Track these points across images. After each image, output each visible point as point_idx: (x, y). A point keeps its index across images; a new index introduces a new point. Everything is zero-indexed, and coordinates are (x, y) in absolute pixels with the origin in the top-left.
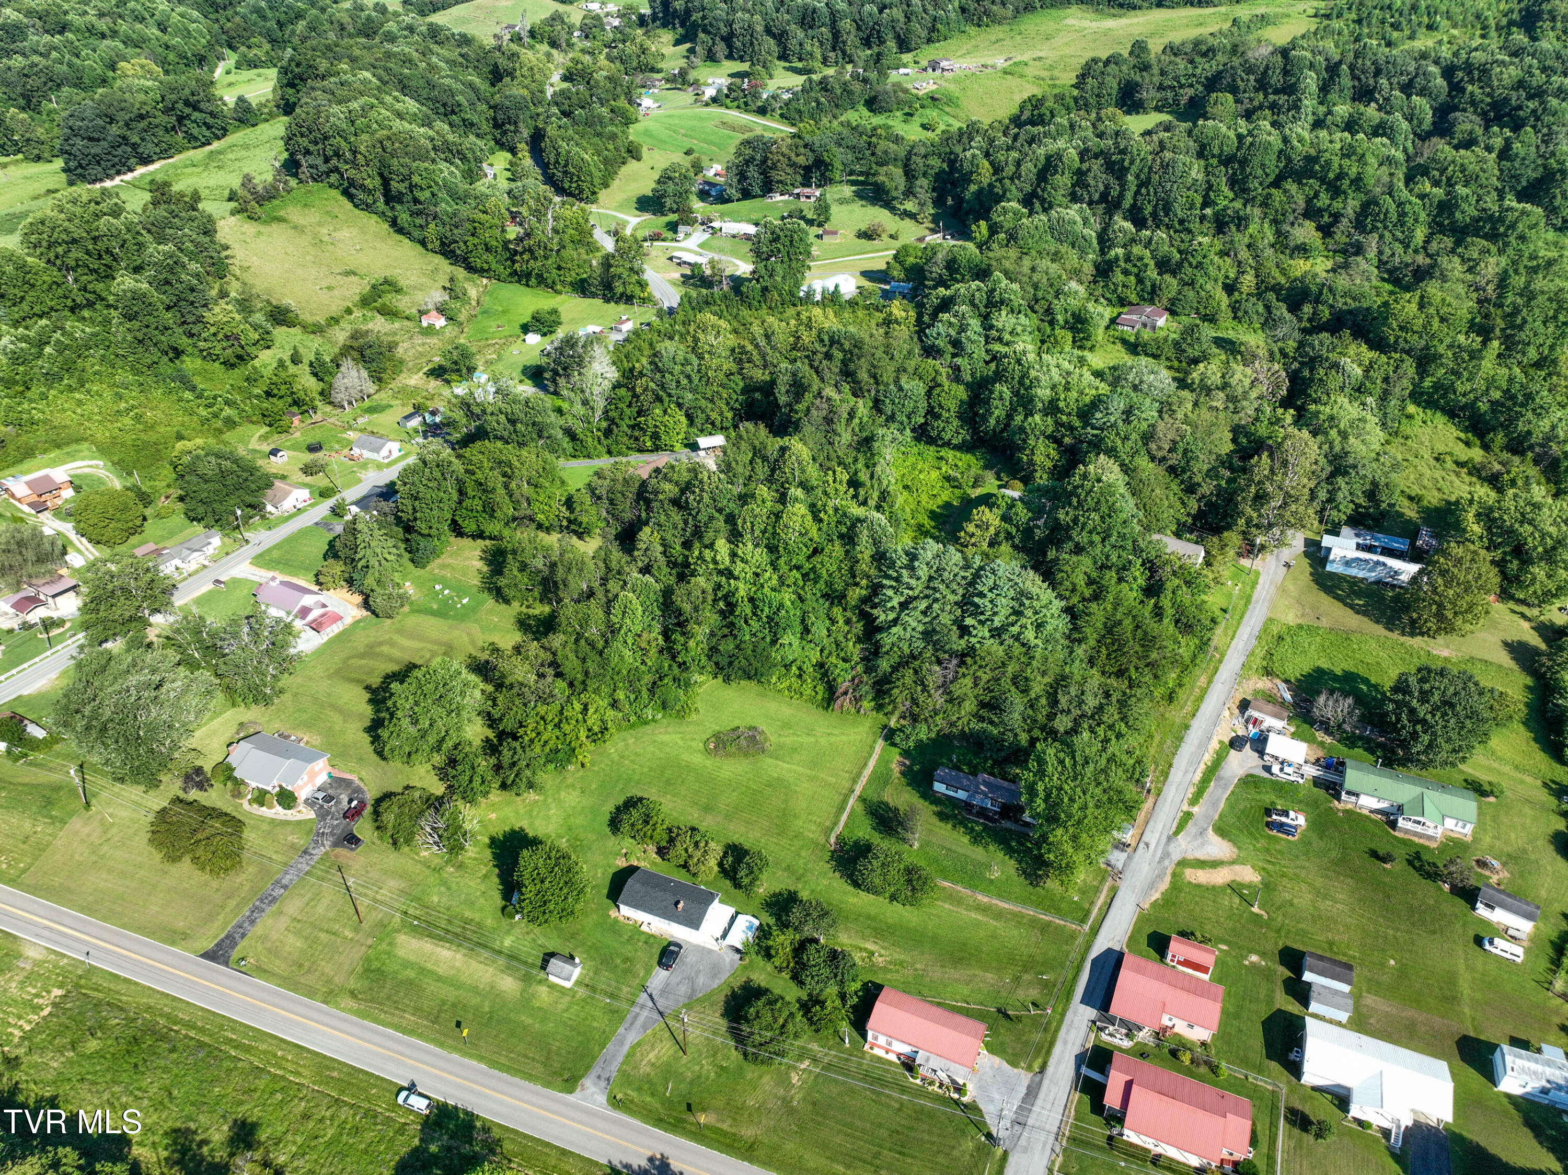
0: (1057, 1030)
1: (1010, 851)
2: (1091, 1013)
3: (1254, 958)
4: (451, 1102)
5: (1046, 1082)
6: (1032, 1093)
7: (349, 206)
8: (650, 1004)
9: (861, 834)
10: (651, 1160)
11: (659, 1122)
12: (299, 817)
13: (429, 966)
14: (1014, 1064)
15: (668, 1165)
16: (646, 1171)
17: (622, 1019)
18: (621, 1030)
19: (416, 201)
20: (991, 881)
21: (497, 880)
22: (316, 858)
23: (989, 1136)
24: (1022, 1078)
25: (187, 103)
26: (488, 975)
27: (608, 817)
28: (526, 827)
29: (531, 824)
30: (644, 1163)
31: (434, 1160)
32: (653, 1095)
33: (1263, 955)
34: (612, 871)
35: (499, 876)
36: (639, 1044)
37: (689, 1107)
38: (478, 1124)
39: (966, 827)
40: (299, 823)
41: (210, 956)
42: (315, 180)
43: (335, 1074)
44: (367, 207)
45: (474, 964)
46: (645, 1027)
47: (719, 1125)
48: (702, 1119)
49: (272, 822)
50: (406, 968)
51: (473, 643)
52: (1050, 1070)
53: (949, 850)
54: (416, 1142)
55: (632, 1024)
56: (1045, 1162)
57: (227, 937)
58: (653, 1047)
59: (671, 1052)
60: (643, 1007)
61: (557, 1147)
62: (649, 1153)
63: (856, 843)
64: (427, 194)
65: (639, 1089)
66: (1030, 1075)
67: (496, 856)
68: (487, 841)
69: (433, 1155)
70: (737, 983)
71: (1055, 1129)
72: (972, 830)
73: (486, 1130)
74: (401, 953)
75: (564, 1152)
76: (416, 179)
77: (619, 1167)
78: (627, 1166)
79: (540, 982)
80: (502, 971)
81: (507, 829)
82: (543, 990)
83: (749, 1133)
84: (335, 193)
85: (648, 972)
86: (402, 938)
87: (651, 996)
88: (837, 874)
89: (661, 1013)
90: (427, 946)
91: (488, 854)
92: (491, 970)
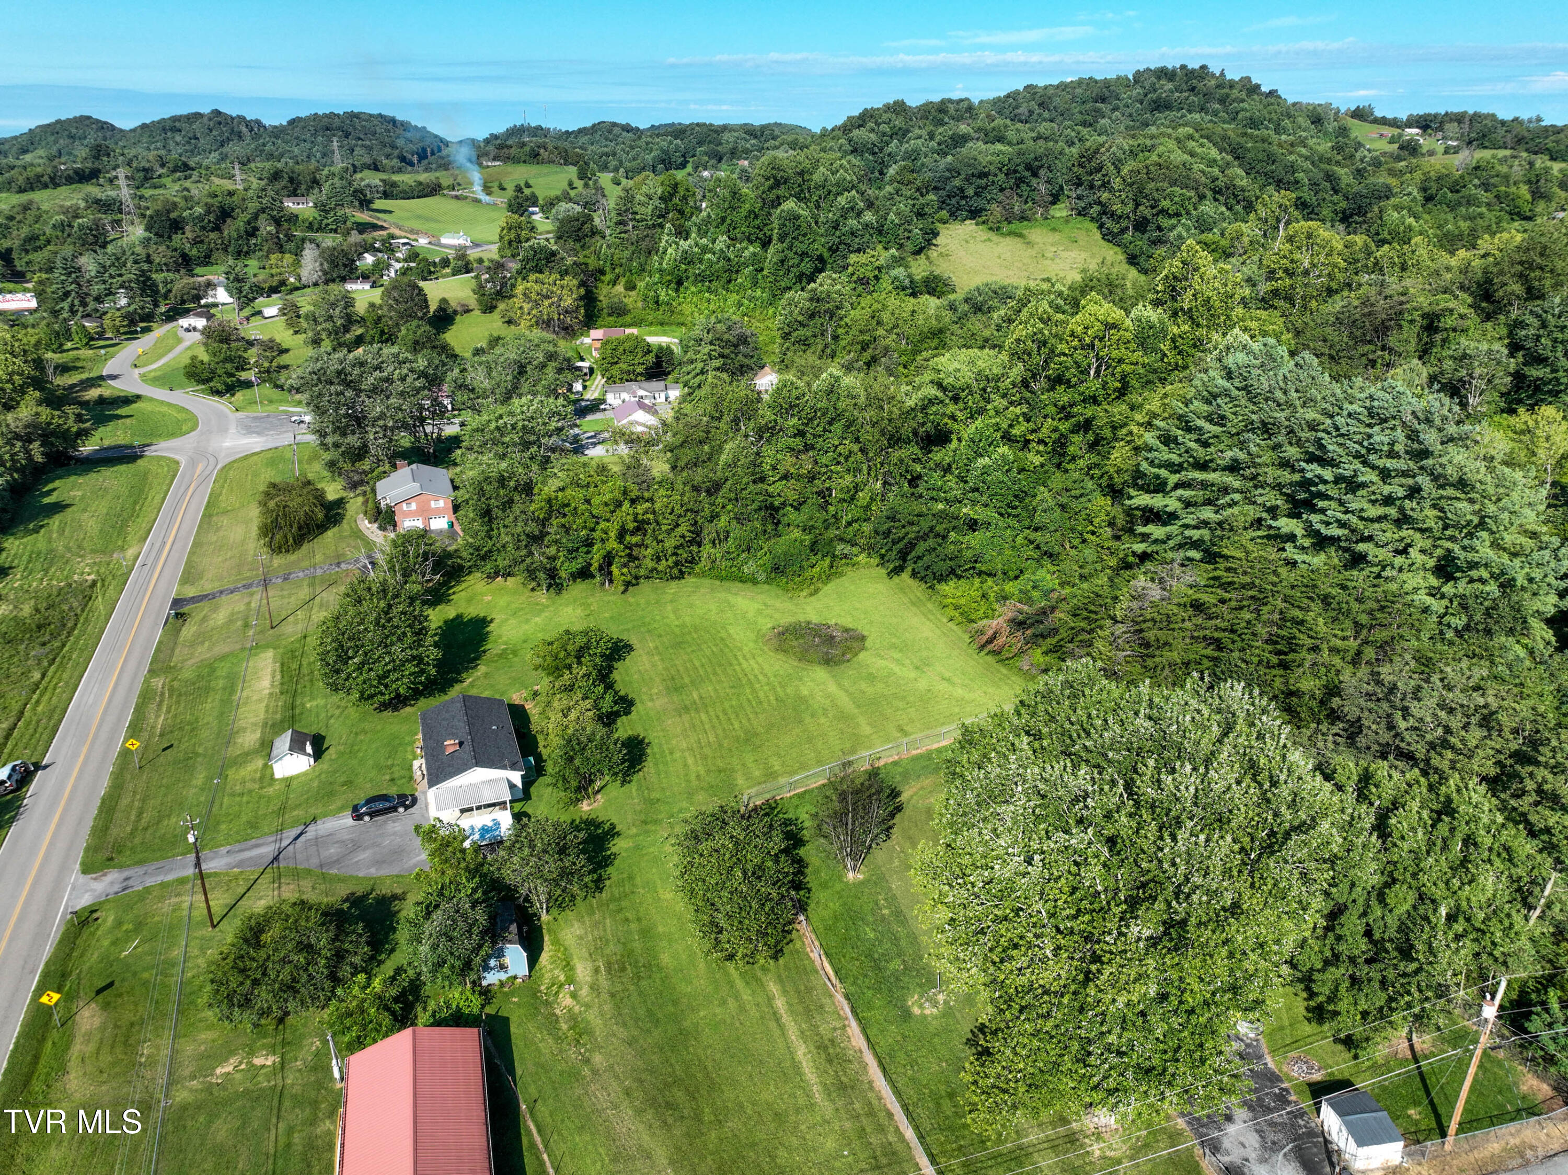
7: (1098, 236)
8: (285, 842)
12: (375, 539)
13: (240, 685)
17: (244, 840)
19: (1159, 228)
20: (907, 1015)
22: (336, 570)
25: (1028, 167)
26: (252, 720)
28: (497, 620)
29: (504, 620)
37: (107, 987)
40: (369, 543)
41: (177, 601)
42: (1079, 214)
44: (1110, 237)
45: (261, 706)
46: (242, 862)
47: (77, 1041)
49: (356, 532)
50: (227, 678)
55: (240, 851)
57: (206, 594)
60: (277, 840)
64: (1174, 221)
65: (118, 924)
68: (453, 616)
70: (386, 889)
74: (247, 664)
76: (1165, 203)
80: (265, 724)
81: (482, 615)
84: (1093, 227)
85: (337, 809)
86: (268, 654)
87: (300, 835)
89: (275, 858)
90: (268, 670)
92: (261, 717)
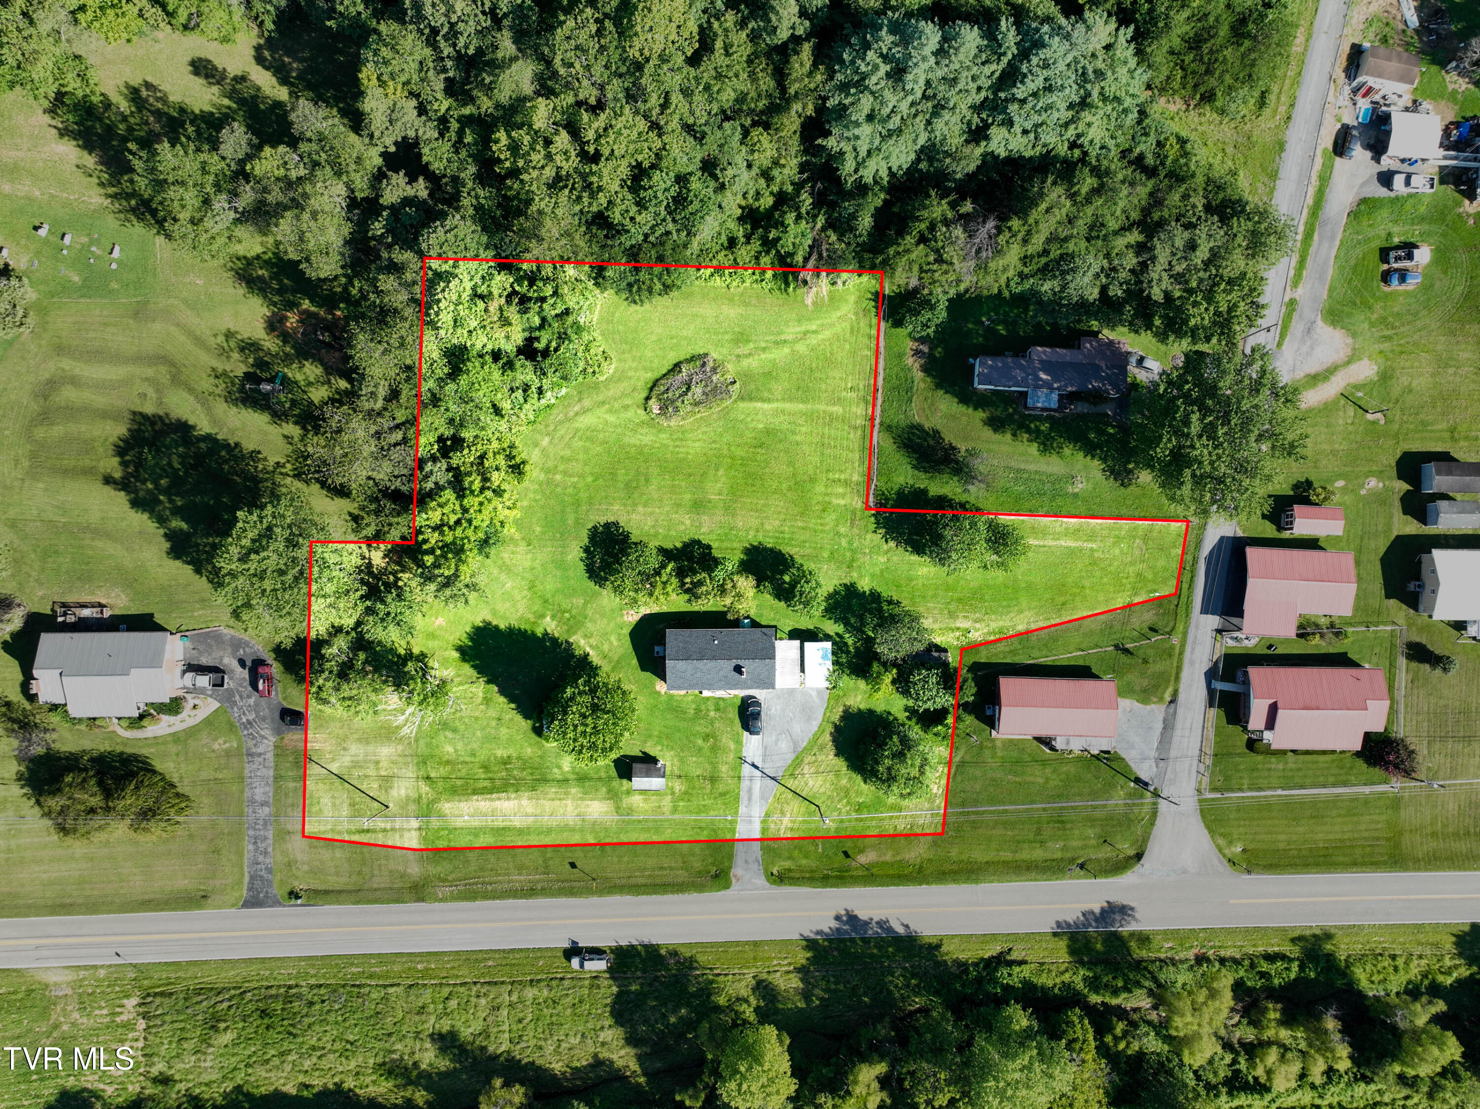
0: (1181, 653)
1: (1090, 449)
2: (1214, 621)
3: (1373, 483)
4: (624, 943)
5: (1181, 711)
6: (1168, 726)
8: (758, 773)
9: (901, 480)
10: (838, 918)
11: (825, 880)
12: (202, 714)
13: (502, 825)
14: (1145, 701)
15: (856, 917)
16: (838, 929)
17: (737, 798)
18: (742, 809)
20: (1075, 495)
21: (502, 699)
22: (270, 756)
23: (1137, 780)
24: (1156, 711)
26: (570, 808)
27: (582, 566)
28: (489, 618)
29: (494, 612)
30: (834, 924)
31: (641, 996)
32: (806, 856)
33: (1380, 475)
34: (626, 631)
35: (502, 692)
36: (767, 815)
37: (846, 855)
38: (663, 952)
39: (1029, 431)
40: (208, 722)
41: (253, 902)
43: (490, 963)
45: (548, 805)
46: (763, 797)
47: (883, 859)
48: (863, 859)
49: (176, 738)
50: (476, 836)
51: (199, 341)
52: (1182, 697)
53: (1019, 471)
54: (615, 989)
55: (750, 799)
56: (1193, 785)
57: (252, 878)
58: (782, 813)
59: (803, 810)
60: (751, 778)
61: (747, 943)
62: (833, 914)
63: (900, 493)
65: (790, 858)
66: (1163, 707)
67: (481, 670)
68: (456, 655)
69: (637, 993)
70: (836, 715)
71: (1197, 752)
72: (1038, 431)
73: (674, 954)
74: (459, 823)
75: (756, 944)
77: (812, 936)
78: (818, 933)
79: (628, 792)
80: (582, 799)
81: (468, 629)
82: (636, 800)
83: (913, 855)
85: (739, 742)
86: (447, 807)
87: (753, 765)
88: (892, 544)
89: (773, 778)
90: (482, 804)
91: (468, 670)
92: (569, 802)
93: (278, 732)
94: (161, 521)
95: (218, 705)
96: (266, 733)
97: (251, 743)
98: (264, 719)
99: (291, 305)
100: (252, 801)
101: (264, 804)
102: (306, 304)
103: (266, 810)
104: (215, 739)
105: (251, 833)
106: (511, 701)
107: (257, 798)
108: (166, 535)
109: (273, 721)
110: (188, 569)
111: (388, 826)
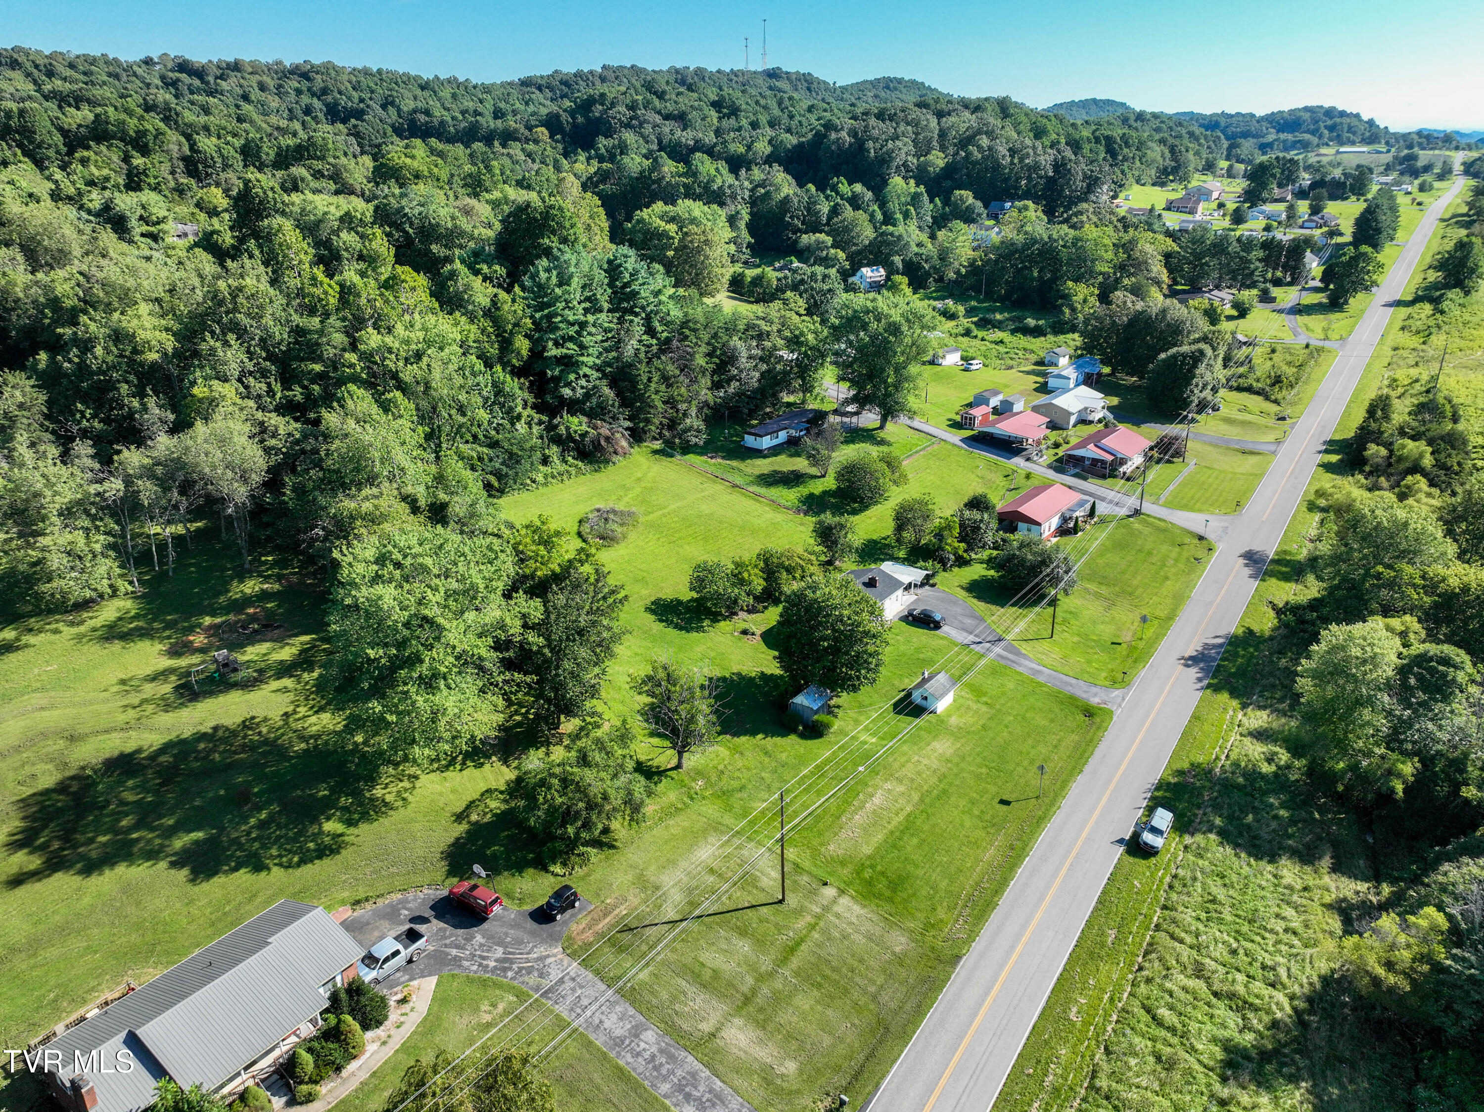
0: (1033, 474)
2: (1018, 459)
8: (987, 645)
10: (1187, 666)
13: (901, 820)
15: (1192, 657)
16: (1202, 669)
18: (1020, 669)
22: (575, 969)
23: (1129, 516)
30: (1195, 670)
37: (1116, 644)
40: (440, 1002)
43: (1111, 934)
48: (1127, 638)
49: (411, 1049)
52: (1069, 484)
55: (1012, 661)
60: (989, 650)
61: (1191, 722)
62: (1181, 666)
70: (964, 593)
73: (1181, 774)
77: (1203, 684)
78: (1201, 680)
80: (921, 749)
82: (954, 721)
85: (942, 639)
86: (833, 849)
87: (976, 642)
90: (857, 819)
92: (917, 758)
93: (554, 939)
94: (152, 855)
95: (432, 981)
96: (541, 950)
97: (532, 979)
98: (519, 942)
99: (191, 630)
100: (619, 1042)
101: (636, 1033)
102: (207, 621)
103: (650, 1036)
104: (477, 1010)
105: (665, 1088)
106: (753, 733)
107: (618, 1032)
108: (173, 865)
109: (532, 933)
110: (243, 877)
111: (809, 919)
